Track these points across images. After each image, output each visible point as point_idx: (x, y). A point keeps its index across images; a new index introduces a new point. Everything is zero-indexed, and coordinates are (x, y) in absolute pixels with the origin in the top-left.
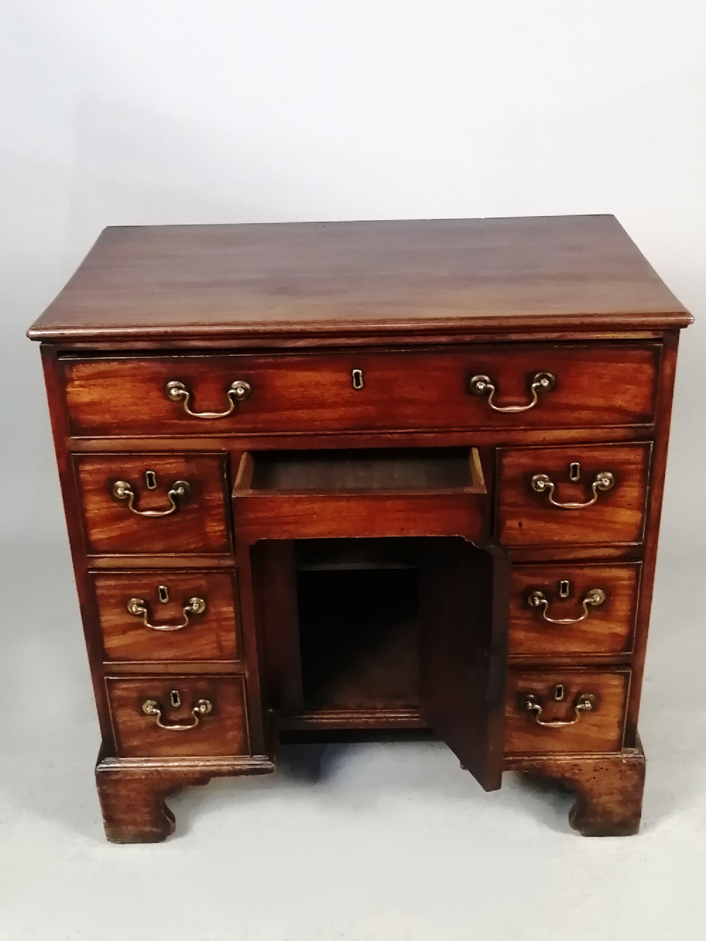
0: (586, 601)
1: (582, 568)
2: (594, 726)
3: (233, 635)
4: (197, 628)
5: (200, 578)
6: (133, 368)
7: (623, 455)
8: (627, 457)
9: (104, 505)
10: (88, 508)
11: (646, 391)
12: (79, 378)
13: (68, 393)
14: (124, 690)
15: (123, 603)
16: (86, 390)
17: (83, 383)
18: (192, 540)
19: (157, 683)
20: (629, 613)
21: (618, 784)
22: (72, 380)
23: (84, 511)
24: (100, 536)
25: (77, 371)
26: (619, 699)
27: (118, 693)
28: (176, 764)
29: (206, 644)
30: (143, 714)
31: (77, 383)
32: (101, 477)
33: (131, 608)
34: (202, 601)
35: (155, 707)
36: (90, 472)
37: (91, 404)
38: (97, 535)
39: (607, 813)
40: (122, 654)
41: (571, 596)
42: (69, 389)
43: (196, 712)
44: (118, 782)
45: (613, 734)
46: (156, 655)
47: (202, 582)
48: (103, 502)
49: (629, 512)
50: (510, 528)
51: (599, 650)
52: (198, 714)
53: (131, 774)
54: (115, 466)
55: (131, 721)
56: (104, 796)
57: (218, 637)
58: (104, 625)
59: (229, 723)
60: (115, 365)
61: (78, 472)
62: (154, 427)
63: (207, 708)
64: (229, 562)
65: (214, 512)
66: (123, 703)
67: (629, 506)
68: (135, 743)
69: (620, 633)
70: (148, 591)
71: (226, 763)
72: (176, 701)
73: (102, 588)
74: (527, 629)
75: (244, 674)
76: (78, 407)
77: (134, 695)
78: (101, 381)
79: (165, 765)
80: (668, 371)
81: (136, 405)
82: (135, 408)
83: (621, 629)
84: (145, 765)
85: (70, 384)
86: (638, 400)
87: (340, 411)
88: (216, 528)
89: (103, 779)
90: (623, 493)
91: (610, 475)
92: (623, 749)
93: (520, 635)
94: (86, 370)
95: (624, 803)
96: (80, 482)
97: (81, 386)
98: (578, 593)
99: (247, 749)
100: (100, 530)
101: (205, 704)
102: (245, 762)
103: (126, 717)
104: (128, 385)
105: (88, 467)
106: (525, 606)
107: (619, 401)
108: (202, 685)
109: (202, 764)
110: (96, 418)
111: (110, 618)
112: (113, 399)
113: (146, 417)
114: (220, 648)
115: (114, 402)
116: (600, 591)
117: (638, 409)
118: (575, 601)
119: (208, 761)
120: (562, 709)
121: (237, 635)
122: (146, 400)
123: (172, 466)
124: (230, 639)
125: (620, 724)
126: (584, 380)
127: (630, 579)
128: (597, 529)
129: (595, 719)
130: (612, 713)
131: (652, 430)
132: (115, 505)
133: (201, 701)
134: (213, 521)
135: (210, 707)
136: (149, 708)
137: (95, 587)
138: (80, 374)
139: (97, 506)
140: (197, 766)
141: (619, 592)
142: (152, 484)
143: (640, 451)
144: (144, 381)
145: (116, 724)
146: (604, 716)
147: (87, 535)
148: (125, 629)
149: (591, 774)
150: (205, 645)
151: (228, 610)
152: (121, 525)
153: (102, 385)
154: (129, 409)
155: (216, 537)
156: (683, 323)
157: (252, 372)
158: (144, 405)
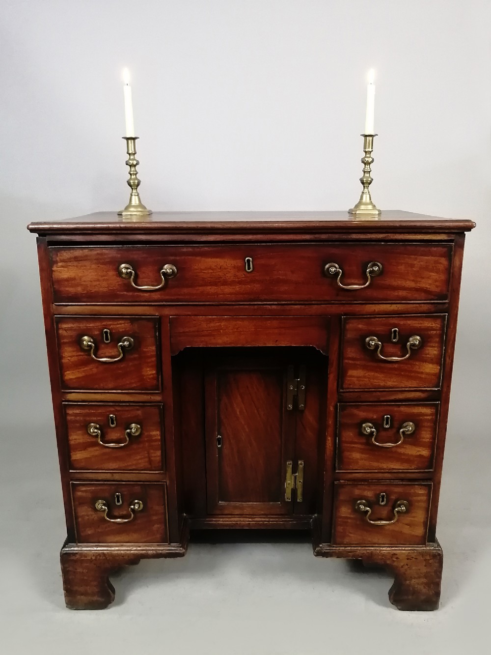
0: (402, 430)
1: (399, 406)
2: (407, 524)
3: (159, 453)
4: (135, 446)
5: (138, 410)
6: (98, 254)
7: (427, 324)
8: (430, 325)
9: (75, 354)
10: (63, 355)
11: (443, 277)
12: (62, 261)
13: (52, 271)
14: (83, 492)
15: (85, 427)
16: (65, 269)
17: (64, 264)
18: (133, 381)
19: (105, 487)
20: (431, 440)
21: (424, 570)
22: (56, 262)
23: (61, 358)
24: (72, 377)
25: (61, 256)
26: (424, 505)
27: (79, 494)
28: (117, 549)
29: (141, 459)
30: (95, 510)
31: (60, 264)
32: (73, 333)
33: (90, 430)
34: (139, 426)
35: (104, 505)
36: (66, 329)
37: (67, 280)
38: (70, 375)
39: (415, 592)
40: (83, 464)
41: (391, 427)
42: (54, 268)
43: (132, 509)
44: (76, 561)
45: (419, 531)
46: (106, 466)
47: (139, 412)
48: (74, 351)
49: (431, 366)
50: (351, 376)
51: (410, 468)
52: (133, 510)
53: (85, 555)
54: (83, 325)
55: (88, 516)
56: (65, 572)
57: (148, 453)
58: (72, 442)
59: (155, 518)
60: (86, 252)
61: (58, 329)
62: (110, 296)
63: (139, 506)
64: (158, 398)
65: (149, 360)
66: (82, 502)
67: (431, 361)
68: (90, 532)
69: (424, 455)
70: (102, 418)
71: (152, 548)
72: (118, 501)
73: (71, 415)
74: (362, 451)
75: (166, 482)
76: (60, 281)
77: (89, 495)
78: (76, 263)
79: (110, 549)
80: (457, 263)
81: (98, 280)
82: (98, 283)
83: (425, 452)
84: (95, 549)
85: (55, 265)
86: (437, 284)
87: (237, 288)
88: (150, 372)
89: (66, 558)
90: (427, 352)
91: (418, 338)
92: (427, 543)
93: (356, 455)
94: (66, 255)
95: (427, 585)
96: (59, 337)
97: (62, 267)
98: (396, 425)
99: (166, 539)
100: (71, 372)
101: (138, 503)
102: (164, 548)
103: (84, 512)
104: (94, 266)
105: (65, 326)
106: (361, 434)
107: (425, 284)
108: (137, 489)
109: (134, 549)
110: (72, 290)
111: (76, 437)
112: (83, 276)
113: (105, 290)
114: (150, 462)
115: (83, 279)
116: (411, 423)
117: (438, 290)
118: (394, 430)
119: (140, 547)
120: (385, 512)
121: (162, 452)
122: (105, 278)
123: (121, 326)
124: (157, 454)
125: (425, 524)
126: (402, 268)
127: (431, 415)
128: (410, 378)
129: (408, 519)
130: (419, 516)
131: (447, 305)
132: (82, 354)
133: (136, 501)
134: (148, 367)
135: (142, 506)
136: (100, 505)
137: (66, 414)
138: (62, 258)
139: (70, 354)
140: (131, 550)
141: (424, 424)
142: (107, 339)
143: (439, 321)
144: (103, 264)
145: (77, 518)
146: (414, 517)
147: (62, 375)
148: (85, 446)
149: (406, 561)
150: (139, 459)
151: (156, 434)
152: (86, 369)
153: (77, 266)
154: (95, 283)
155: (149, 378)
156: (468, 227)
157: (178, 258)
158: (104, 280)
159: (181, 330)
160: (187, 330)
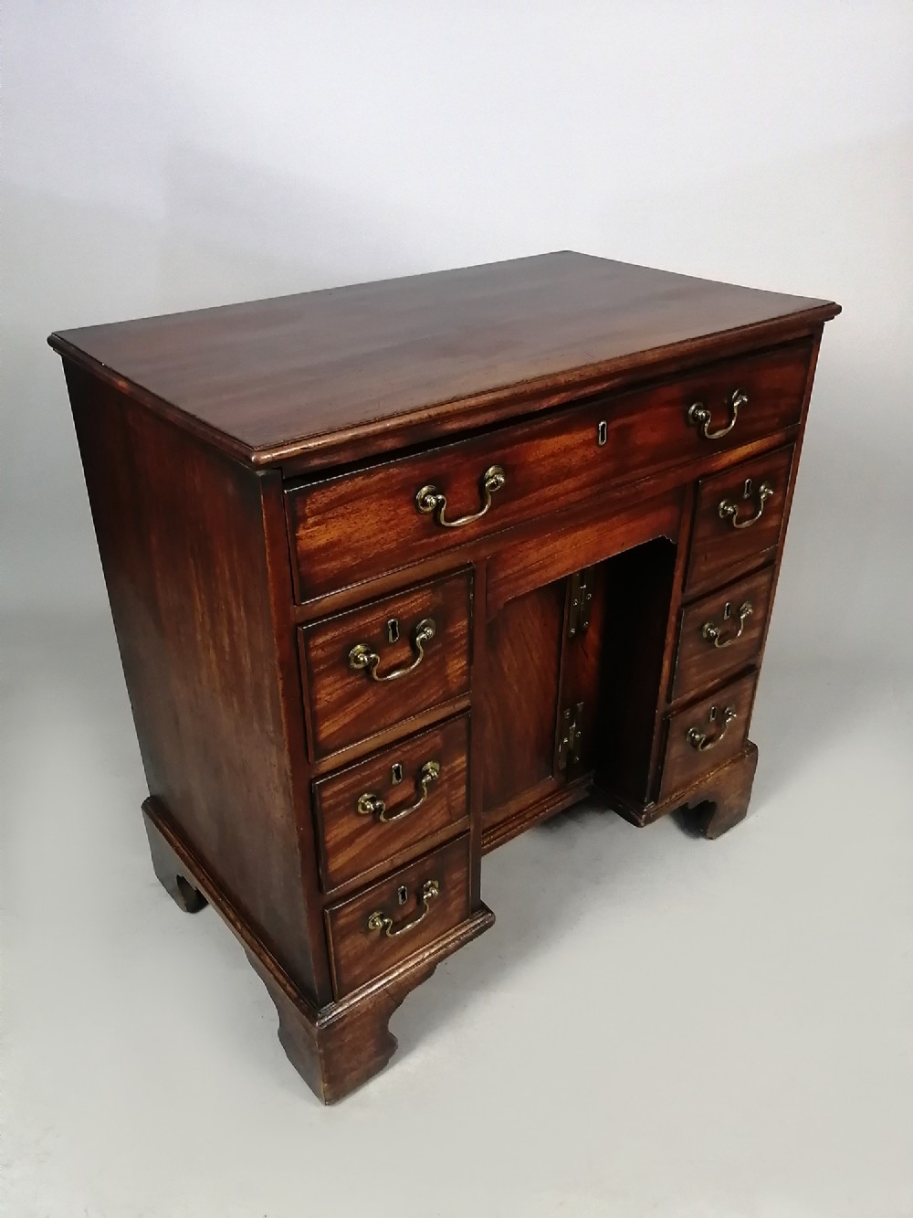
0: (742, 617)
3: (463, 790)
4: (434, 796)
5: (436, 736)
6: (381, 479)
7: (778, 462)
9: (337, 685)
10: (318, 697)
12: (314, 513)
13: (300, 538)
14: (348, 915)
15: (353, 805)
16: (323, 527)
17: (319, 517)
18: (432, 691)
19: (384, 888)
20: (762, 616)
22: (305, 518)
23: (314, 703)
24: (332, 730)
25: (313, 503)
27: (342, 922)
28: (401, 970)
29: (437, 813)
30: (368, 932)
31: (310, 520)
32: (335, 649)
35: (382, 917)
36: (322, 647)
37: (325, 548)
38: (328, 729)
40: (349, 871)
41: (730, 615)
42: (301, 533)
43: (426, 899)
46: (384, 852)
47: (438, 740)
48: (337, 681)
49: (774, 517)
52: (430, 899)
54: (351, 626)
55: (354, 949)
56: (326, 1057)
57: (448, 798)
58: (330, 845)
59: (453, 893)
60: (360, 482)
61: (307, 651)
62: (402, 556)
64: (465, 703)
65: (457, 646)
66: (347, 931)
67: (775, 511)
68: (357, 972)
70: (381, 778)
71: (451, 939)
72: (404, 898)
73: (330, 797)
74: (701, 662)
75: (470, 829)
76: (311, 556)
77: (358, 914)
78: (341, 510)
79: (390, 978)
80: (813, 366)
81: (382, 531)
82: (380, 536)
84: (370, 991)
85: (302, 525)
87: (584, 477)
88: (457, 666)
90: (773, 500)
94: (322, 499)
95: (741, 795)
96: (310, 666)
97: (316, 524)
99: (468, 913)
100: (331, 721)
101: (433, 885)
102: (467, 928)
103: (350, 946)
104: (373, 506)
105: (320, 641)
106: (701, 640)
108: (430, 863)
109: (427, 954)
110: (334, 565)
111: (337, 832)
112: (355, 532)
113: (392, 546)
114: (450, 810)
115: (355, 537)
119: (432, 947)
120: (714, 729)
121: (467, 787)
122: (393, 522)
123: (417, 603)
124: (460, 795)
127: (767, 583)
130: (743, 716)
132: (351, 679)
133: (429, 882)
134: (455, 658)
135: (437, 885)
136: (375, 921)
137: (320, 801)
138: (314, 506)
139: (330, 690)
140: (423, 960)
141: (760, 600)
142: (395, 636)
143: (788, 455)
144: (391, 496)
145: (337, 962)
147: (315, 734)
148: (352, 839)
150: (434, 815)
151: (461, 761)
152: (356, 705)
153: (343, 515)
154: (373, 540)
155: (455, 677)
156: (832, 310)
157: (508, 450)
158: (391, 529)
159: (502, 575)
160: (510, 572)
